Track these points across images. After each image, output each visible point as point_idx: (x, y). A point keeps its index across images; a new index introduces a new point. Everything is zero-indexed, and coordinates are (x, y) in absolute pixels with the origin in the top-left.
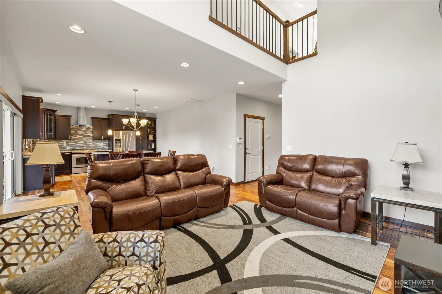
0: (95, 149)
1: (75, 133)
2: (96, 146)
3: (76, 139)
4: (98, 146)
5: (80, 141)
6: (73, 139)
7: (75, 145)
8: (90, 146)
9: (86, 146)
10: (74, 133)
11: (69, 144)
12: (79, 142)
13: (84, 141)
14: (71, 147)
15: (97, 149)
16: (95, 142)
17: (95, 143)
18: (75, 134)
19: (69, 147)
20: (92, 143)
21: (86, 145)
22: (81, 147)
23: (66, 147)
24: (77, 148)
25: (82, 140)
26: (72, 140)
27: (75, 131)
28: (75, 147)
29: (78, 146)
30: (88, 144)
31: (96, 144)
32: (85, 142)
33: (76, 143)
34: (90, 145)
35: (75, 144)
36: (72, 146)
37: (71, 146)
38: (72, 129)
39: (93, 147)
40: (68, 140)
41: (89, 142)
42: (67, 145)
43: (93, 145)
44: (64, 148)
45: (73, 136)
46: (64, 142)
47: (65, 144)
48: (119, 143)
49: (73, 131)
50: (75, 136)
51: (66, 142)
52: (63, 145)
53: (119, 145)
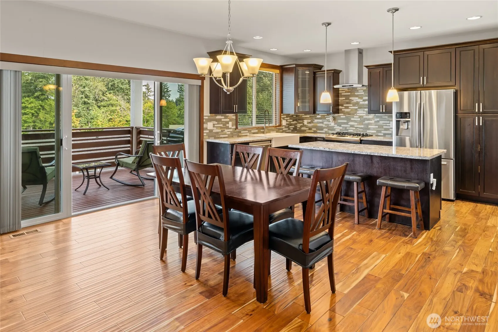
0: (379, 134)
1: (347, 101)
2: (381, 127)
3: (349, 113)
4: (384, 127)
5: (353, 118)
6: (343, 112)
7: (347, 123)
8: (369, 126)
9: (362, 126)
10: (345, 101)
11: (339, 121)
12: (352, 119)
13: (360, 117)
14: (341, 128)
15: (382, 134)
16: (378, 119)
17: (378, 121)
18: (347, 103)
19: (338, 127)
20: (373, 122)
21: (363, 124)
22: (355, 128)
23: (335, 128)
24: (350, 131)
25: (358, 115)
26: (343, 114)
27: (347, 97)
28: (346, 127)
29: (352, 126)
30: (366, 122)
31: (381, 122)
32: (362, 119)
33: (349, 120)
34: (369, 124)
35: (346, 121)
36: (342, 126)
37: (340, 126)
38: (342, 94)
39: (375, 130)
40: (336, 115)
41: (369, 119)
42: (335, 124)
43: (375, 125)
44: (332, 129)
45: (344, 107)
46: (331, 118)
47: (332, 122)
48: (407, 123)
49: (344, 98)
50: (347, 108)
51: (334, 119)
52: (331, 124)
53: (406, 128)
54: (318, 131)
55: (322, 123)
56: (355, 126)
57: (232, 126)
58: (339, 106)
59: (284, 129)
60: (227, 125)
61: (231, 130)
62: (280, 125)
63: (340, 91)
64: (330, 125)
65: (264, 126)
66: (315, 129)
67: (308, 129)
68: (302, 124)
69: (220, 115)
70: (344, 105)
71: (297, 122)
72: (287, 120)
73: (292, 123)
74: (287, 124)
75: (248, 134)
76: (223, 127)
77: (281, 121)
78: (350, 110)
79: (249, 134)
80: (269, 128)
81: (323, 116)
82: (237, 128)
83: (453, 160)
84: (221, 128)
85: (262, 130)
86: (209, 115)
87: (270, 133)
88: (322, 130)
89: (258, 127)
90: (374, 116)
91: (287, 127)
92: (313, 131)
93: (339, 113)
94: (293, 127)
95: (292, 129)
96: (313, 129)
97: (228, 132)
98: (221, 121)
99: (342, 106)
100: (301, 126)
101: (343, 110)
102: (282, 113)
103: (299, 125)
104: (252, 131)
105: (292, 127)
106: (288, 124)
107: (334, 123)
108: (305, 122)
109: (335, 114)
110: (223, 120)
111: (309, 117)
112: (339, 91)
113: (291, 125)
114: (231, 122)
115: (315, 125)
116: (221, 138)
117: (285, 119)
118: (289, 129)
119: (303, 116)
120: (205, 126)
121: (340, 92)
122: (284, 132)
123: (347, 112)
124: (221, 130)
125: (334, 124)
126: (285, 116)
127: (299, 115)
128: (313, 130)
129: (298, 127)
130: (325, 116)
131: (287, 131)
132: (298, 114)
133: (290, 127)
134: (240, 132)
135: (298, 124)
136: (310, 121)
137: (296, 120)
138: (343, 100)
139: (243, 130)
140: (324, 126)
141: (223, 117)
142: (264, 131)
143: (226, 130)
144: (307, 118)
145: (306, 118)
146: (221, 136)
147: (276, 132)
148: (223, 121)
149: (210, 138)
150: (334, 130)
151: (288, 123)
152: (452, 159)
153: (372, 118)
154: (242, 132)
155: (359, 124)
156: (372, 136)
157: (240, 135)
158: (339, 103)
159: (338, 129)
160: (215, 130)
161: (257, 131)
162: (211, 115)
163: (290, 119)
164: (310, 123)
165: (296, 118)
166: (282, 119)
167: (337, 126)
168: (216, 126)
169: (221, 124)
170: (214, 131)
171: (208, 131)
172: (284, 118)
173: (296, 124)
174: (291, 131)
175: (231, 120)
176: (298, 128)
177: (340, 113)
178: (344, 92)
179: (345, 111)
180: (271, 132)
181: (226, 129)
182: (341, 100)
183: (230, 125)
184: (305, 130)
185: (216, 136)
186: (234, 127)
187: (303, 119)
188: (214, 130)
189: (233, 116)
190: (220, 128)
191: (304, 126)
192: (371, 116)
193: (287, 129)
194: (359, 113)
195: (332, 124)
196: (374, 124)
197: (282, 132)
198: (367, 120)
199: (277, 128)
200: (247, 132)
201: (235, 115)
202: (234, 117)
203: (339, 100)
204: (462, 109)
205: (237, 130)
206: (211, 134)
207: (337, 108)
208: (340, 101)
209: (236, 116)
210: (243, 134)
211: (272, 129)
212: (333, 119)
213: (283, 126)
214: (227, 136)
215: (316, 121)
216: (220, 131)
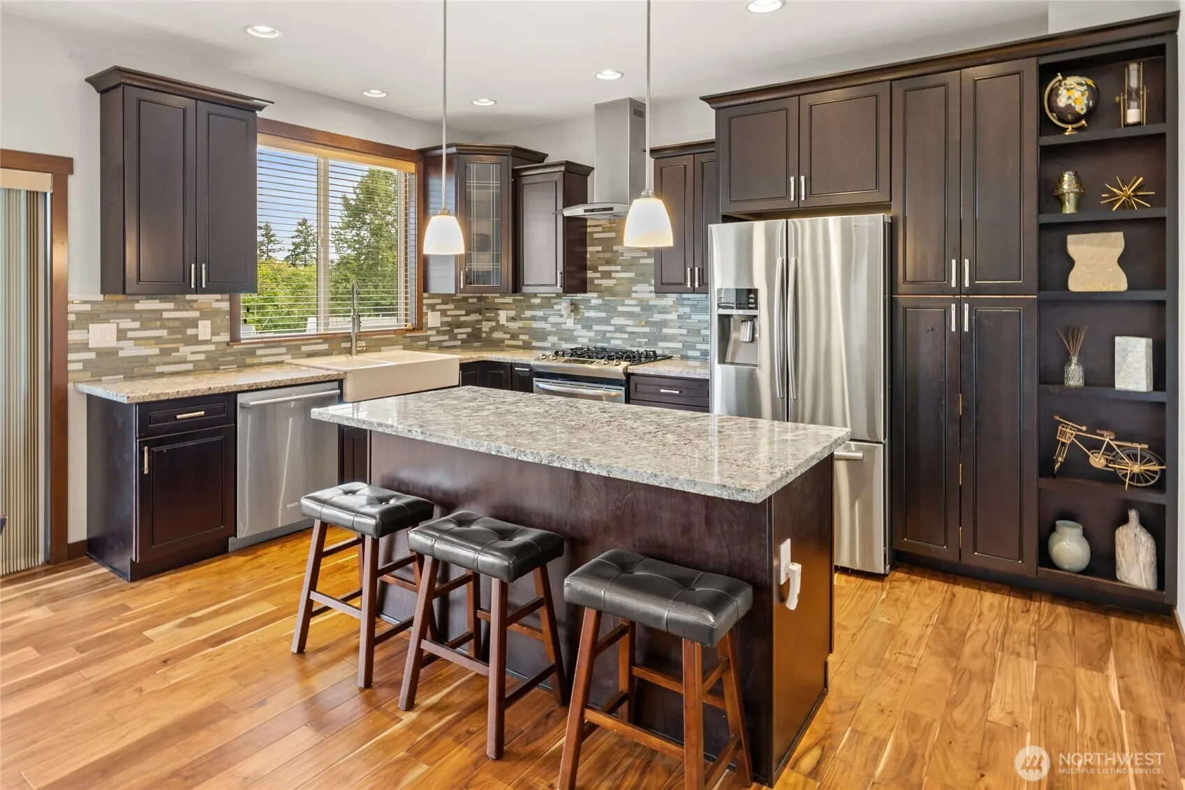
0: (691, 353)
1: (608, 255)
3: (610, 291)
4: (703, 332)
5: (623, 305)
6: (599, 290)
7: (606, 321)
8: (665, 331)
9: (647, 330)
10: (601, 255)
11: (587, 314)
12: (620, 309)
13: (640, 302)
14: (592, 334)
15: (698, 354)
16: (687, 310)
18: (608, 262)
19: (584, 333)
20: (673, 316)
21: (647, 324)
22: (626, 336)
23: (575, 333)
24: (613, 343)
25: (634, 295)
26: (595, 295)
28: (605, 332)
29: (620, 329)
30: (657, 317)
32: (646, 307)
33: (611, 310)
34: (664, 324)
35: (603, 315)
36: (595, 328)
37: (589, 328)
38: (596, 236)
39: (680, 342)
40: (580, 296)
41: (663, 310)
42: (576, 321)
43: (680, 328)
44: (567, 335)
45: (598, 275)
46: (563, 306)
47: (569, 316)
48: (749, 322)
49: (599, 249)
50: (607, 275)
51: (575, 307)
52: (566, 323)
53: (747, 340)
54: (535, 344)
55: (545, 319)
56: (629, 329)
57: (213, 334)
58: (586, 270)
59: (432, 339)
60: (190, 332)
61: (211, 347)
62: (420, 326)
63: (590, 226)
64: (563, 327)
65: (351, 331)
66: (526, 337)
67: (508, 336)
68: (494, 324)
69: (155, 299)
70: (601, 268)
71: (480, 317)
72: (444, 313)
73: (462, 319)
74: (443, 324)
75: (287, 358)
76: (168, 337)
77: (420, 315)
78: (614, 282)
79: (290, 356)
80: (374, 337)
81: (545, 300)
82: (235, 339)
83: (882, 446)
84: (158, 340)
85: (344, 345)
86: (100, 297)
87: (380, 351)
88: (544, 339)
89: (335, 334)
90: (677, 299)
91: (445, 333)
92: (520, 343)
93: (585, 292)
94: (469, 330)
95: (464, 336)
96: (521, 337)
97: (193, 353)
98: (161, 319)
99: (595, 270)
100: (492, 330)
101: (596, 282)
102: (426, 289)
103: (486, 326)
104: (304, 348)
105: (462, 333)
106: (447, 322)
107: (575, 319)
108: (503, 316)
109: (578, 295)
110: (165, 315)
111: (511, 301)
112: (586, 227)
113: (460, 325)
114: (208, 323)
115: (526, 326)
116: (162, 375)
117: (438, 307)
118: (454, 337)
119: (497, 301)
120: (74, 336)
121: (589, 230)
122: (432, 346)
123: (606, 287)
124: (161, 350)
125: (575, 324)
126: (439, 301)
127: (488, 297)
128: (521, 340)
129: (484, 332)
130: (553, 301)
131: (445, 344)
132: (484, 295)
133: (456, 331)
134: (252, 353)
135: (484, 323)
136: (513, 313)
137: (479, 311)
138: (598, 252)
139: (263, 345)
140: (548, 327)
141: (171, 305)
142: (351, 348)
143: (185, 350)
144: (508, 306)
145: (504, 306)
146: (159, 369)
147: (402, 346)
148: (168, 319)
149: (103, 378)
150: (574, 339)
151: (449, 319)
152: (880, 443)
153: (672, 306)
154: (259, 352)
155: (637, 323)
156: (670, 358)
157: (249, 361)
158: (588, 263)
159: (584, 338)
160: (129, 350)
161: (325, 346)
162: (108, 297)
163: (456, 308)
164: (513, 319)
165: (478, 306)
166: (425, 307)
167: (582, 328)
168: (130, 334)
169: (162, 328)
170: (121, 354)
171: (92, 355)
172: (432, 307)
173: (479, 322)
174: (459, 343)
175: (206, 314)
176: (484, 335)
177: (591, 292)
178: (600, 229)
179: (601, 285)
180: (383, 348)
181: (185, 345)
182: (592, 253)
183: (204, 329)
184: (502, 341)
185: (136, 370)
186: (225, 337)
187: (496, 309)
188: (122, 349)
189: (217, 301)
190: (153, 341)
191: (499, 327)
192: (669, 300)
193: (446, 337)
194: (636, 292)
195: (570, 323)
196: (677, 324)
197: (426, 349)
198: (659, 313)
199: (407, 335)
200: (283, 350)
201: (227, 296)
202: (225, 306)
203: (586, 252)
204: (908, 278)
205: (235, 347)
206: (106, 362)
207: (580, 275)
208: (588, 256)
209: (230, 300)
210: (265, 360)
211: (389, 339)
212: (569, 309)
213: (431, 329)
214: (190, 367)
215: (528, 313)
216: (156, 351)
